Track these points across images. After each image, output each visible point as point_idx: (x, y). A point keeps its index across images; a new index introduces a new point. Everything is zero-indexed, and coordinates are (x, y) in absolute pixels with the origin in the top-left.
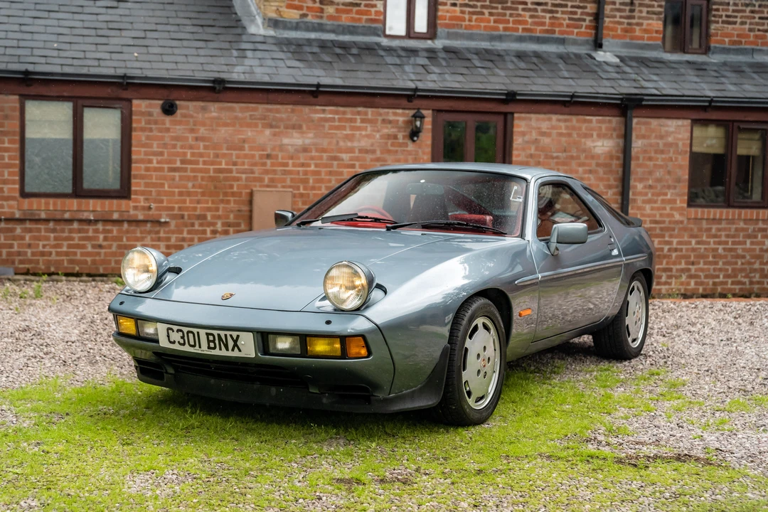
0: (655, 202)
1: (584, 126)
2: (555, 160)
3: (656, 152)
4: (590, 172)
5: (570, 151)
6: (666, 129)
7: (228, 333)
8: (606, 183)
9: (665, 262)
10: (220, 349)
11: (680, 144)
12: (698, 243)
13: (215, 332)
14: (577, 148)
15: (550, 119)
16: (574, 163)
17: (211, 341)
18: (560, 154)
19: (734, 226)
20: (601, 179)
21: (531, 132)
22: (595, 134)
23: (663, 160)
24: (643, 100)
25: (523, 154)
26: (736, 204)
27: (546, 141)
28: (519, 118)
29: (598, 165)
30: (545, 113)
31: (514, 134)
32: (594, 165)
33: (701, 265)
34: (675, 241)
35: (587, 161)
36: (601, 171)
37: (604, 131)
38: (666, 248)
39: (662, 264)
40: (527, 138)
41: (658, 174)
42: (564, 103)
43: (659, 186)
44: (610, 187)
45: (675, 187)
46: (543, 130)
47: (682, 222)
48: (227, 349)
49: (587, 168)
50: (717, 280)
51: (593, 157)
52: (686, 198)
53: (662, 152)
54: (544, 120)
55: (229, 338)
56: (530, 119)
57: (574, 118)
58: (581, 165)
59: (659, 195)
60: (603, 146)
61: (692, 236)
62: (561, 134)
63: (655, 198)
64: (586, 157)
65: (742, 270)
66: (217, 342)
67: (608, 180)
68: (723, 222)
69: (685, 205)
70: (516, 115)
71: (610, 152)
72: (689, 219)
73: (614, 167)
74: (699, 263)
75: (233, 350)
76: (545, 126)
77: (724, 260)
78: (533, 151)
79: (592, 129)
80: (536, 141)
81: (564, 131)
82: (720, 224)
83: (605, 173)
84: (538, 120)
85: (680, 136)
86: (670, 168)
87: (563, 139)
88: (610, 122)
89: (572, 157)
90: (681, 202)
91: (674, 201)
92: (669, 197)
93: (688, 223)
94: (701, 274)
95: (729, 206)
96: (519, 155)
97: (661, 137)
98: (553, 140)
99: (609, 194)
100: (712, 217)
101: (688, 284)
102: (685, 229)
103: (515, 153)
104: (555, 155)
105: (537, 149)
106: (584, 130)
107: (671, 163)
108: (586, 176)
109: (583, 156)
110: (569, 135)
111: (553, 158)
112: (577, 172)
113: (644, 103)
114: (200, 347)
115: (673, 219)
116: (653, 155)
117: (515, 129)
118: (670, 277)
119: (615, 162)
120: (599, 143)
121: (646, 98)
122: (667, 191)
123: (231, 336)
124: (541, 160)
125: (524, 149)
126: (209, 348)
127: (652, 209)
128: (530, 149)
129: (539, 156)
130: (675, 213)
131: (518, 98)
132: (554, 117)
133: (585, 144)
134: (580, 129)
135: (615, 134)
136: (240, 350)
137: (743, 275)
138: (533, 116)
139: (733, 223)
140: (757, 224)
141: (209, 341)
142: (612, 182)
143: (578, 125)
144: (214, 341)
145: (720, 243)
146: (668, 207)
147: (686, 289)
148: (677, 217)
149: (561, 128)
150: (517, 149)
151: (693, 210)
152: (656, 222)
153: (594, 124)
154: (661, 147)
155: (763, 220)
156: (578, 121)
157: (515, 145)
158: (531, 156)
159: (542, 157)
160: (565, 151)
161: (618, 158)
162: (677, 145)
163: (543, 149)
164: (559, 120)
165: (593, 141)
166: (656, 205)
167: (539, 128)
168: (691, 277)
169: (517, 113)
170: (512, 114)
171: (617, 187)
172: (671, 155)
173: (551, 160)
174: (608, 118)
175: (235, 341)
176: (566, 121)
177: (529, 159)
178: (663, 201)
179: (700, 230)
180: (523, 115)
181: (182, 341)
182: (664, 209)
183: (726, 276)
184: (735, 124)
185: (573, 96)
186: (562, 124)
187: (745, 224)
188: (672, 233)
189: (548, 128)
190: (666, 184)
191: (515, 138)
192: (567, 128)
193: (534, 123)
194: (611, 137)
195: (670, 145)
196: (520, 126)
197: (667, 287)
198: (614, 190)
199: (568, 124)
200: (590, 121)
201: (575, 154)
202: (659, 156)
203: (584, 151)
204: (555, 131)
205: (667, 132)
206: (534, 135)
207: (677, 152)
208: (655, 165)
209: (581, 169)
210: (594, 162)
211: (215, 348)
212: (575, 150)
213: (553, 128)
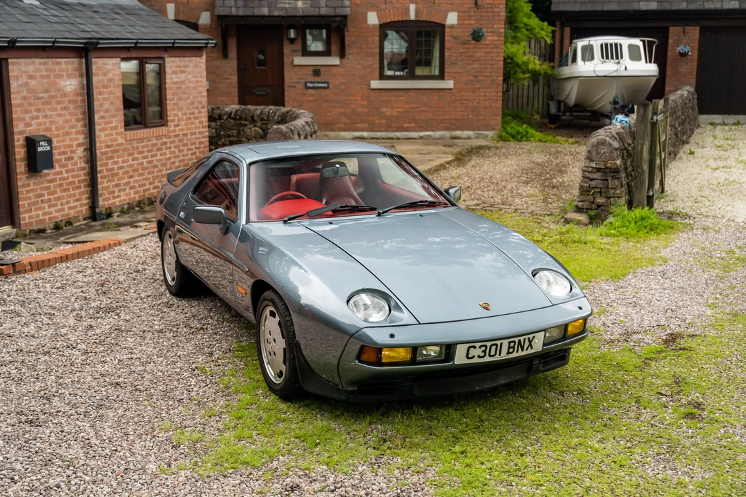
0: (106, 130)
1: (57, 67)
2: (41, 101)
3: (103, 88)
4: (65, 108)
5: (50, 91)
6: (107, 67)
7: (527, 337)
8: (76, 117)
9: (116, 179)
10: (517, 352)
11: (116, 78)
12: (133, 160)
13: (516, 339)
14: (55, 88)
15: (34, 63)
16: (54, 101)
17: (512, 347)
18: (44, 95)
19: (150, 143)
20: (72, 114)
21: (22, 76)
22: (65, 74)
23: (108, 93)
24: (98, 43)
25: (19, 97)
26: (150, 125)
27: (33, 83)
28: (13, 63)
29: (70, 102)
30: (30, 58)
31: (11, 78)
32: (67, 102)
33: (136, 178)
34: (120, 160)
35: (62, 99)
36: (71, 106)
37: (70, 72)
38: (116, 166)
39: (114, 182)
40: (20, 82)
41: (106, 105)
42: (43, 48)
43: (107, 115)
44: (78, 120)
45: (116, 116)
46: (31, 73)
47: (122, 144)
48: (522, 350)
49: (63, 105)
50: (145, 188)
51: (65, 95)
52: (123, 124)
53: (106, 87)
54: (29, 64)
55: (527, 341)
56: (20, 64)
57: (50, 61)
58: (59, 103)
59: (107, 123)
60: (71, 85)
61: (130, 155)
62: (42, 77)
63: (106, 126)
64: (61, 96)
65: (157, 177)
66: (516, 347)
67: (77, 115)
68: (145, 140)
69: (123, 130)
70: (10, 61)
71: (76, 89)
72: (126, 141)
73: (79, 102)
74: (134, 176)
75: (527, 350)
76: (31, 69)
77: (148, 171)
78: (25, 94)
79: (63, 71)
80: (26, 84)
81: (45, 74)
82: (143, 142)
83: (74, 109)
84: (26, 64)
85: (116, 72)
86: (112, 100)
87: (45, 81)
88: (73, 63)
89: (52, 97)
90: (121, 128)
91: (116, 128)
92: (114, 124)
93: (127, 144)
94: (136, 184)
95: (146, 127)
96: (15, 99)
97: (105, 74)
98: (38, 82)
99: (79, 127)
100: (139, 137)
101: (130, 194)
102: (125, 150)
103: (13, 96)
104: (41, 95)
105: (28, 92)
106: (57, 72)
107: (112, 96)
108: (63, 112)
109: (59, 95)
110: (48, 77)
111: (39, 99)
112: (56, 109)
113: (99, 46)
114: (500, 354)
115: (117, 142)
116: (101, 90)
117: (10, 74)
118: (119, 191)
119: (79, 98)
120: (68, 83)
121: (101, 41)
122: (112, 119)
123: (529, 339)
124: (31, 101)
125: (18, 92)
126: (508, 353)
127: (105, 136)
128: (23, 92)
129: (30, 98)
130: (118, 137)
131: (17, 44)
132: (37, 61)
133: (59, 84)
134: (54, 70)
135: (77, 73)
136: (532, 348)
137: (158, 180)
138: (22, 60)
139: (150, 141)
140: (162, 139)
141: (509, 348)
142: (80, 116)
143: (53, 67)
144: (513, 347)
145: (144, 158)
146: (114, 132)
147: (129, 199)
148: (121, 140)
149: (41, 71)
150: (14, 93)
151: (128, 133)
152: (108, 146)
153: (64, 66)
154: (106, 83)
155: (165, 135)
156: (53, 64)
157: (12, 90)
158: (24, 98)
159: (32, 98)
160: (47, 91)
161: (81, 95)
162: (114, 79)
163: (31, 91)
164: (40, 64)
165: (64, 81)
166: (107, 132)
167: (27, 72)
168: (131, 188)
169: (11, 58)
170: (6, 59)
171: (83, 120)
172: (112, 89)
173: (38, 101)
174: (71, 60)
175: (530, 342)
176: (45, 64)
177: (23, 102)
178: (112, 128)
179: (133, 149)
180: (15, 60)
181: (482, 354)
182: (112, 135)
183: (150, 184)
184: (144, 60)
185: (54, 42)
186: (42, 67)
187: (156, 140)
188: (118, 154)
189: (34, 72)
190: (110, 113)
191: (11, 82)
192: (46, 70)
193: (23, 68)
194: (75, 77)
195: (110, 80)
196: (13, 71)
197: (119, 199)
198: (82, 123)
199: (46, 66)
200: (60, 63)
201: (53, 94)
202: (105, 90)
203: (59, 90)
204: (38, 74)
205: (108, 69)
206: (25, 79)
207: (115, 86)
208: (104, 98)
209: (58, 107)
210: (66, 99)
211: (512, 353)
212: (53, 90)
213: (37, 71)
